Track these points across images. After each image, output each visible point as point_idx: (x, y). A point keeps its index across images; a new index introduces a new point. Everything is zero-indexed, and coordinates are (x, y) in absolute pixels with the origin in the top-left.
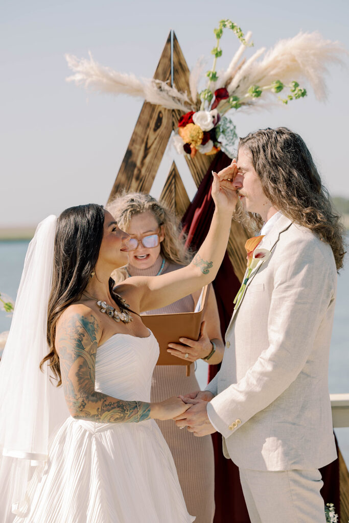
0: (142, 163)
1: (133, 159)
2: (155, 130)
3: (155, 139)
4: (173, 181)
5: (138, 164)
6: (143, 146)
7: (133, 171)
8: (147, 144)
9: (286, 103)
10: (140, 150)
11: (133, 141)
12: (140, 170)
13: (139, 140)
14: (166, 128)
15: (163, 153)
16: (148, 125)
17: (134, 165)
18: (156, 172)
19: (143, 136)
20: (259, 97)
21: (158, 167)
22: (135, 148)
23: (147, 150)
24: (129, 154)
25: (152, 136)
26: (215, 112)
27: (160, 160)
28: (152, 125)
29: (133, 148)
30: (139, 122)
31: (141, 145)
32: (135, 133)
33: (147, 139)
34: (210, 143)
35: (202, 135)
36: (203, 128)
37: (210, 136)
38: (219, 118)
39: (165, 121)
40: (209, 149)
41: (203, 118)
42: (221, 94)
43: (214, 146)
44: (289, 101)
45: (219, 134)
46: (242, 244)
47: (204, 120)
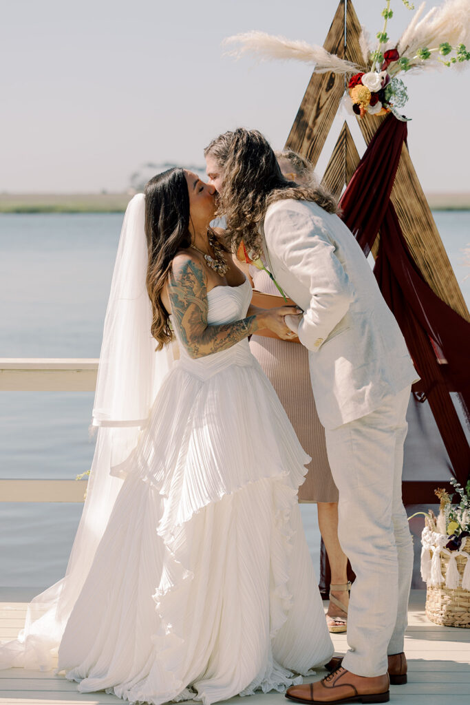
0: (314, 123)
1: (306, 118)
2: (327, 90)
3: (327, 99)
4: (345, 141)
5: (310, 123)
6: (316, 105)
7: (305, 131)
8: (319, 104)
9: (449, 65)
10: (312, 109)
11: (305, 101)
12: (311, 130)
13: (311, 100)
14: (339, 88)
15: (334, 114)
16: (321, 85)
17: (306, 125)
18: (328, 131)
19: (315, 96)
20: (428, 59)
21: (330, 127)
22: (307, 108)
23: (319, 109)
24: (301, 113)
25: (324, 96)
26: (384, 73)
27: (332, 120)
28: (325, 85)
29: (305, 108)
30: (311, 82)
31: (313, 105)
32: (307, 93)
33: (319, 99)
34: (379, 104)
35: (369, 96)
36: (371, 90)
37: (379, 97)
38: (387, 79)
39: (337, 81)
40: (378, 110)
41: (372, 79)
42: (391, 56)
43: (384, 107)
44: (452, 64)
45: (388, 95)
46: (411, 205)
47: (373, 81)
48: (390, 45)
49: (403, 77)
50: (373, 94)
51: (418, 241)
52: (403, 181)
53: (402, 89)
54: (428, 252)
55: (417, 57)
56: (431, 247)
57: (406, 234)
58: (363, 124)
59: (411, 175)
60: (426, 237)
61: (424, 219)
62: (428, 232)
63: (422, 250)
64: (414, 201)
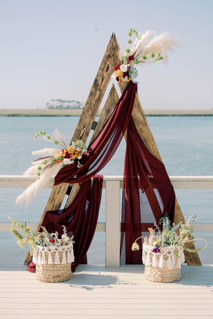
0: (101, 84)
1: (97, 82)
2: (106, 72)
4: (113, 91)
5: (100, 84)
6: (102, 77)
7: (97, 87)
9: (154, 62)
10: (100, 79)
11: (98, 76)
12: (100, 87)
13: (100, 75)
14: (111, 71)
15: (109, 81)
16: (104, 69)
17: (98, 85)
18: (106, 88)
20: (145, 60)
21: (107, 86)
22: (98, 78)
23: (103, 79)
24: (96, 80)
25: (105, 74)
26: (129, 65)
27: (108, 83)
28: (105, 70)
30: (100, 68)
32: (98, 72)
33: (103, 75)
34: (127, 77)
35: (122, 74)
36: (124, 71)
37: (126, 74)
38: (130, 67)
39: (110, 68)
40: (126, 79)
41: (123, 67)
42: (131, 58)
43: (128, 78)
44: (155, 61)
45: (130, 73)
46: (139, 116)
47: (124, 68)
48: (131, 54)
49: (136, 66)
50: (124, 73)
51: (141, 130)
52: (136, 107)
53: (135, 71)
54: (146, 135)
55: (141, 59)
56: (147, 133)
57: (137, 128)
58: (120, 85)
59: (139, 105)
60: (144, 129)
61: (144, 122)
62: (145, 127)
63: (143, 134)
64: (140, 115)
